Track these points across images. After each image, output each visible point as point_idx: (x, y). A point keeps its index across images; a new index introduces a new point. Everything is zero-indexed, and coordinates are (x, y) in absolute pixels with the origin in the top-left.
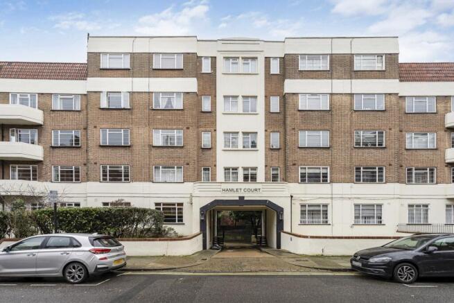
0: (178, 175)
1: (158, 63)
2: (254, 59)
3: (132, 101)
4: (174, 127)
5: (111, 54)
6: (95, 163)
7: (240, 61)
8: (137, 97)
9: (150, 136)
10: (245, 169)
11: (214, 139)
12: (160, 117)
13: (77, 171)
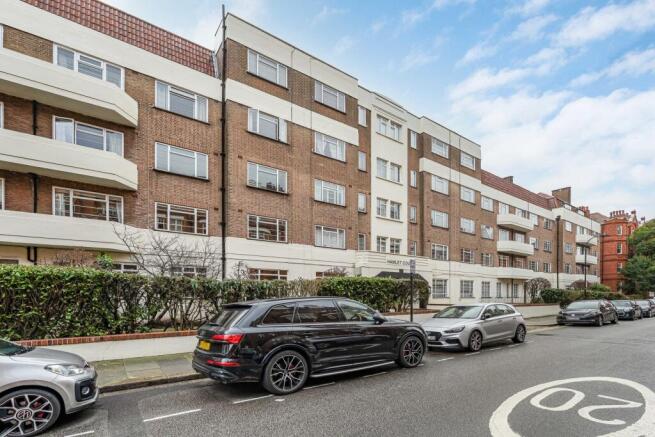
0: (339, 239)
1: (320, 95)
2: (399, 126)
3: (290, 135)
4: (338, 182)
5: (263, 56)
6: (240, 211)
7: (389, 123)
8: (297, 132)
9: (312, 188)
10: (392, 240)
11: (368, 202)
12: (322, 165)
13: (201, 217)
